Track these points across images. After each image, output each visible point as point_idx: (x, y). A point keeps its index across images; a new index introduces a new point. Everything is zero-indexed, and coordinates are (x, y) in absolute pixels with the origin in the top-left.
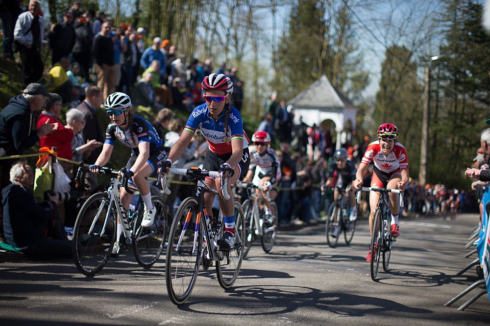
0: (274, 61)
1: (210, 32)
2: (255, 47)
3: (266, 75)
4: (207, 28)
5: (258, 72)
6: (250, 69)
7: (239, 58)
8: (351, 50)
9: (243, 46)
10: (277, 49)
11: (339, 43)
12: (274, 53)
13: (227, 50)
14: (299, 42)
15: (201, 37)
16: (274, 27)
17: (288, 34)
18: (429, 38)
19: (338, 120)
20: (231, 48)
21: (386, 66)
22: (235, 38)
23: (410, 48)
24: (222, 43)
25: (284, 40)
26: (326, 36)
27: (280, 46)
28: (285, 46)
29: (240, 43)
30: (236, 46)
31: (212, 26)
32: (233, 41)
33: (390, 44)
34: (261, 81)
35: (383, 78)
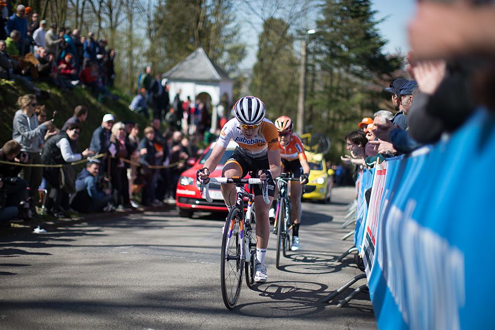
0: (150, 31)
2: (130, 17)
3: (141, 46)
5: (133, 42)
6: (125, 39)
7: (113, 28)
8: (227, 22)
9: (117, 15)
10: (152, 18)
11: (215, 14)
12: (149, 23)
13: (100, 18)
14: (175, 12)
15: (73, 4)
17: (163, 3)
18: (305, 11)
19: (215, 93)
20: (103, 16)
21: (264, 37)
22: (110, 6)
23: (287, 21)
24: (95, 11)
25: (160, 9)
26: (203, 6)
27: (156, 15)
28: (161, 16)
29: (115, 11)
30: (110, 15)
32: (107, 10)
33: (267, 16)
34: (136, 52)
35: (260, 50)
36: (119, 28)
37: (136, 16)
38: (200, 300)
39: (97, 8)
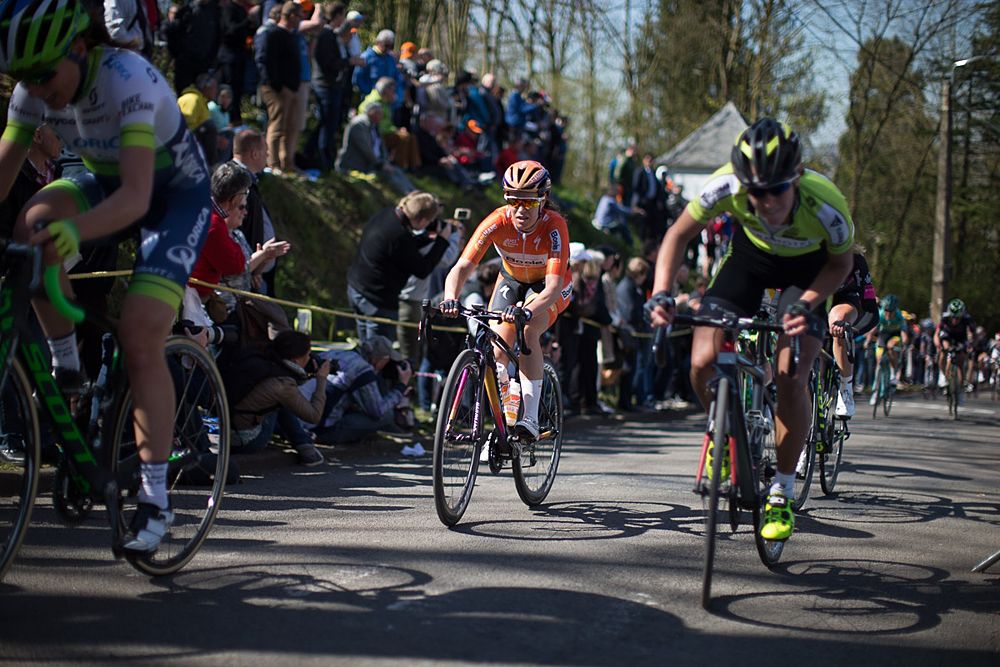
0: (630, 73)
1: (496, 17)
2: (590, 47)
3: (612, 105)
4: (490, 9)
5: (596, 97)
6: (580, 92)
7: (556, 71)
8: (786, 50)
9: (565, 45)
10: (633, 49)
11: (762, 35)
12: (628, 58)
13: (531, 53)
14: (678, 37)
15: (478, 27)
16: (628, 6)
17: (655, 19)
18: (949, 21)
20: (538, 48)
21: (859, 82)
22: (549, 28)
24: (521, 40)
25: (648, 31)
26: (735, 20)
27: (638, 42)
28: (651, 44)
29: (559, 38)
30: (551, 46)
31: (499, 6)
32: (545, 36)
33: (867, 35)
34: (602, 116)
35: (852, 105)
36: (568, 71)
37: (601, 46)
38: (734, 560)
39: (525, 33)
